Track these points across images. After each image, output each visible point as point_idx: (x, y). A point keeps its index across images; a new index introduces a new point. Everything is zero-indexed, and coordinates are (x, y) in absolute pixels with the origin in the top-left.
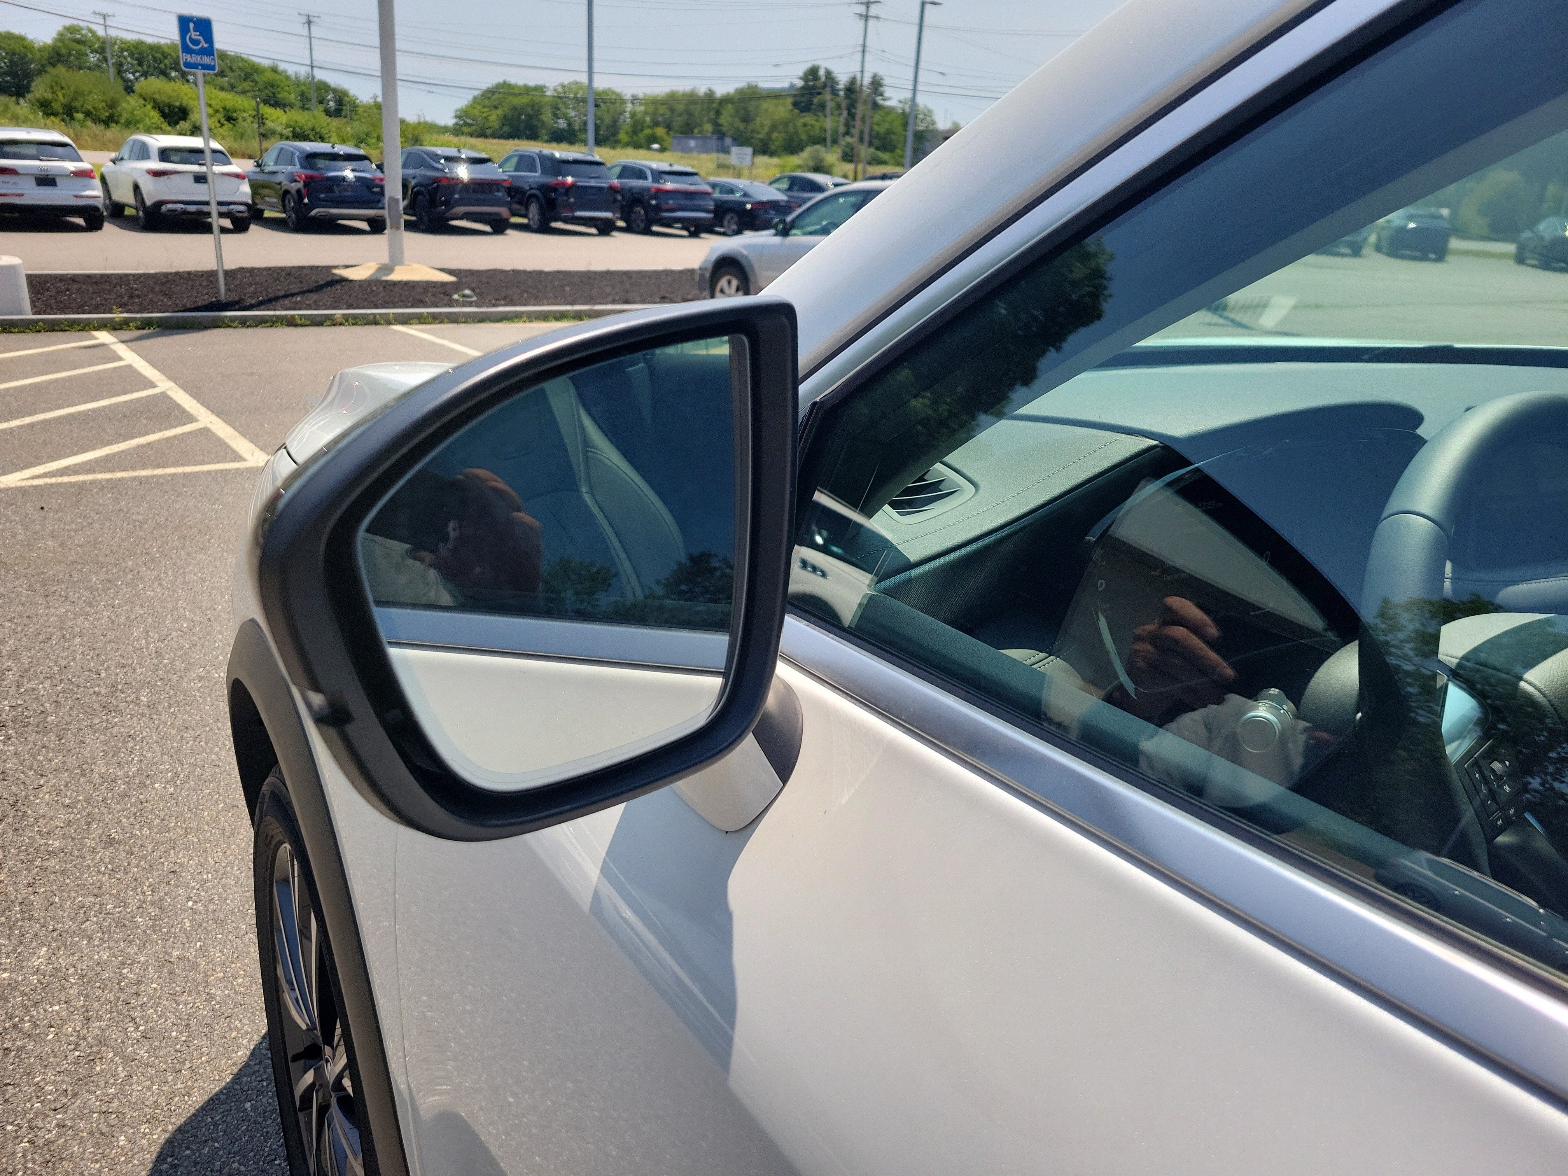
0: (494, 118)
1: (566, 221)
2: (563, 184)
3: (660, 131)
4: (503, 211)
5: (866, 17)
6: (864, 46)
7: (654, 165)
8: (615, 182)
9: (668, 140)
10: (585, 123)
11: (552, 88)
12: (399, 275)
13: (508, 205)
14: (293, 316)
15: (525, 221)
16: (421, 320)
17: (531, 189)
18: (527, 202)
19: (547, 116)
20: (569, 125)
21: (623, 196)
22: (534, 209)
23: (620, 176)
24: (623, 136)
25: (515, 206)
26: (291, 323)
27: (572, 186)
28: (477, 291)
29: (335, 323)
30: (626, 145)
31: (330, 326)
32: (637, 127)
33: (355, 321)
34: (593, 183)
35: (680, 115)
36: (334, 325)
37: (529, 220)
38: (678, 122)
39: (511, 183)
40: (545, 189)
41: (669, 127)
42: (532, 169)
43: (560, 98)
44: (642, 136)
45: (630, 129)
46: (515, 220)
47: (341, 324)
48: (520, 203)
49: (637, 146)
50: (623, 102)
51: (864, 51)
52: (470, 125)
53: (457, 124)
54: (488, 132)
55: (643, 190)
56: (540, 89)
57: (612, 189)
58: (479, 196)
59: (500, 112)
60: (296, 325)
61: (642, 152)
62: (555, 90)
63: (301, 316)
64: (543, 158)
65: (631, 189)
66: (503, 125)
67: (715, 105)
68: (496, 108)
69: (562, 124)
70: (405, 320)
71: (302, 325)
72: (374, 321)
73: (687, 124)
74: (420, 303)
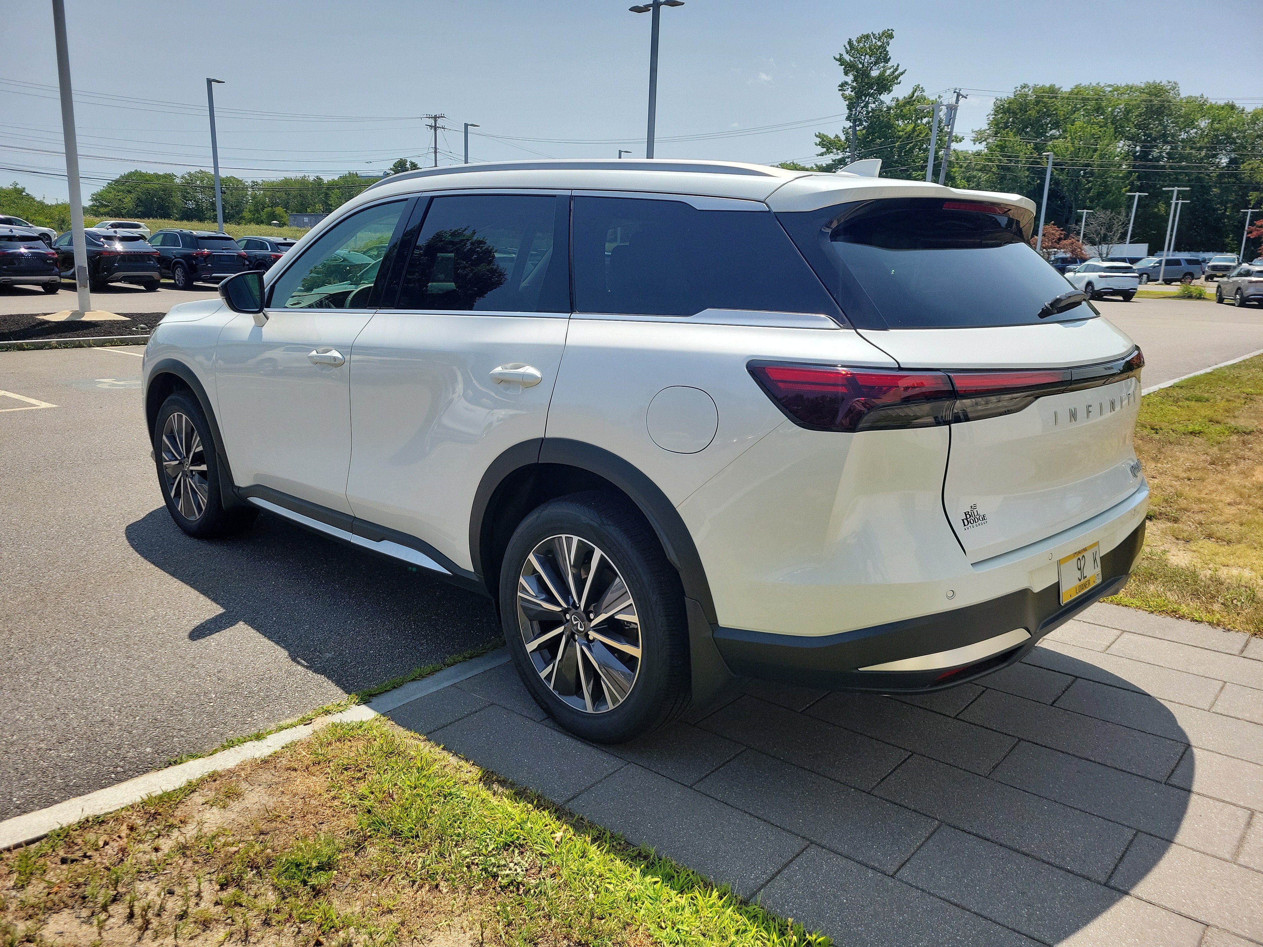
0: (129, 201)
1: (205, 281)
2: (202, 254)
3: (279, 210)
4: (155, 275)
5: (435, 128)
6: (436, 148)
7: (272, 239)
8: (243, 252)
9: (286, 218)
10: (213, 204)
11: (179, 175)
12: (88, 317)
13: (159, 270)
14: (21, 344)
15: (173, 281)
16: (113, 343)
17: (176, 258)
18: (173, 268)
19: (177, 199)
20: (197, 205)
21: (249, 261)
22: (179, 272)
23: (246, 248)
24: (246, 214)
25: (164, 271)
26: (21, 348)
27: (209, 255)
28: (149, 325)
29: (51, 348)
30: (250, 221)
31: (48, 349)
32: (258, 207)
33: (66, 346)
34: (225, 253)
35: (295, 197)
36: (51, 349)
37: (175, 281)
38: (293, 203)
39: (159, 254)
40: (188, 257)
41: (286, 207)
42: (176, 243)
43: (188, 183)
44: (264, 214)
45: (252, 208)
46: (162, 281)
47: (56, 348)
48: (168, 268)
49: (259, 222)
50: (245, 188)
51: (436, 152)
52: (106, 206)
53: (93, 206)
54: (124, 211)
55: (265, 256)
56: (169, 177)
57: (240, 256)
58: (133, 264)
59: (133, 196)
60: (24, 350)
61: (263, 227)
62: (183, 177)
63: (27, 344)
64: (184, 236)
65: (255, 256)
66: (137, 206)
67: (323, 190)
68: (129, 192)
69: (191, 205)
70: (102, 344)
71: (28, 350)
72: (80, 346)
73: (302, 204)
74: (111, 333)
